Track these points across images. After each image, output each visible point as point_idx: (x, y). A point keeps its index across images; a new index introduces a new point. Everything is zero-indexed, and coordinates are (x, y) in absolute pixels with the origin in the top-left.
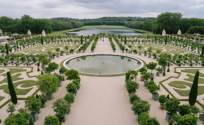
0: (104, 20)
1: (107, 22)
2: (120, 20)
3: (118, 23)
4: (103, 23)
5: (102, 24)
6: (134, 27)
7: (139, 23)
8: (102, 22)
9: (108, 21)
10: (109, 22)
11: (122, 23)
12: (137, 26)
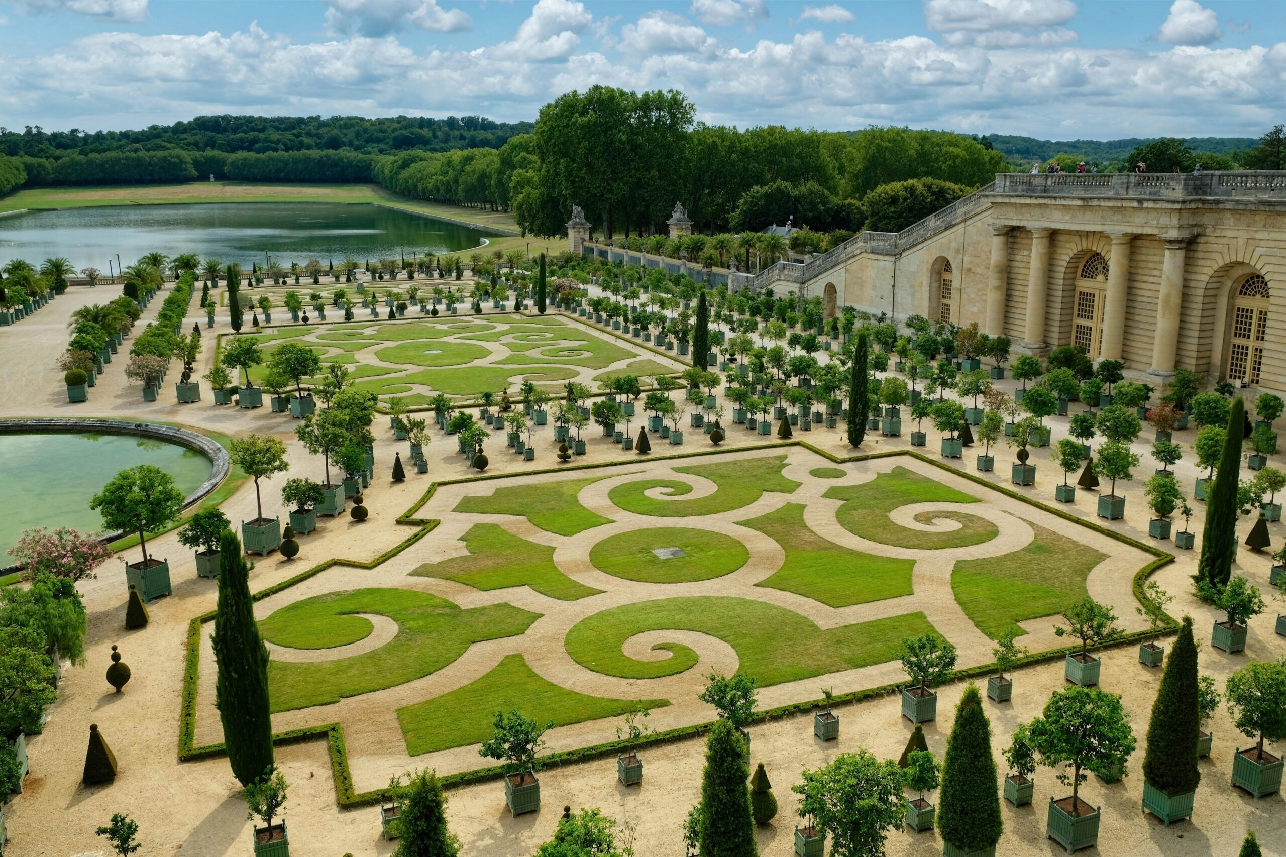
0: (212, 144)
1: (232, 157)
2: (334, 144)
3: (321, 162)
4: (196, 163)
5: (195, 173)
6: (437, 189)
7: (468, 160)
8: (188, 156)
9: (241, 154)
10: (252, 155)
11: (349, 164)
12: (456, 181)
